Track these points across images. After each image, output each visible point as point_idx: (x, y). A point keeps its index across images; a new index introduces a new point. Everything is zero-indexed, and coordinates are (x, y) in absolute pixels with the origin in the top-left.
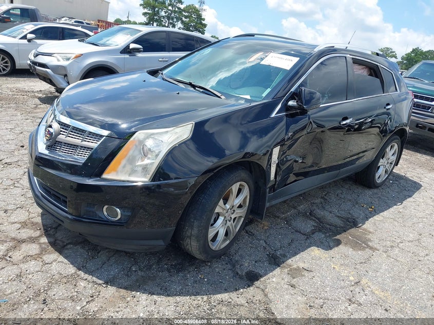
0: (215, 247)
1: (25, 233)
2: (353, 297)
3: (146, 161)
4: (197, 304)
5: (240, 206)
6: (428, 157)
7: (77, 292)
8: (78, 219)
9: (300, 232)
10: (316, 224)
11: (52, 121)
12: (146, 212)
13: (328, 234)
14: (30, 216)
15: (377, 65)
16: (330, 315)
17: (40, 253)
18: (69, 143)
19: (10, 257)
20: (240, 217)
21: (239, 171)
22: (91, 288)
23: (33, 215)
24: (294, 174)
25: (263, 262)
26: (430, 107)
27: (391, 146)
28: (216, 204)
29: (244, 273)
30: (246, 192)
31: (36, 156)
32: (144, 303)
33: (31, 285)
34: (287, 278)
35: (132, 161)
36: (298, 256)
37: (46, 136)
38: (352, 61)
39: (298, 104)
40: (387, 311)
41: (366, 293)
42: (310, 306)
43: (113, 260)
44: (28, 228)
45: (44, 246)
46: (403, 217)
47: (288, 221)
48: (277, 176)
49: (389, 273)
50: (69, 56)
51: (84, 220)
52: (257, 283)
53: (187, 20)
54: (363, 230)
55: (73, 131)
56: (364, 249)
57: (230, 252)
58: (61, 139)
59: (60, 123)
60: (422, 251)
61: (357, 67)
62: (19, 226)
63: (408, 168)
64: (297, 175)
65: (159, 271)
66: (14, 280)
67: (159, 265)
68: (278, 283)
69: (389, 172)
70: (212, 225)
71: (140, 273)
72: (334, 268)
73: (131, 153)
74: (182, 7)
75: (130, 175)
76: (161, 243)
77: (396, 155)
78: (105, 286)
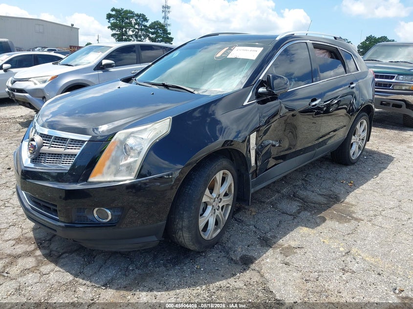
0: (207, 236)
1: (20, 249)
2: (346, 266)
3: (130, 160)
4: (197, 293)
5: (226, 195)
6: (396, 132)
7: (77, 297)
8: (71, 225)
9: (287, 214)
10: (300, 205)
11: (34, 135)
12: (136, 211)
13: (313, 212)
14: (24, 232)
15: (337, 48)
16: (326, 286)
17: (36, 265)
18: (53, 153)
19: (7, 273)
20: (228, 205)
21: (221, 160)
22: (91, 291)
23: (26, 231)
24: (273, 158)
25: (255, 246)
26: (391, 85)
27: (361, 123)
28: (203, 193)
29: (238, 258)
30: (230, 180)
31: (22, 170)
32: (145, 299)
33: (31, 297)
34: (280, 258)
35: (115, 161)
36: (287, 236)
37: (30, 150)
38: (312, 47)
39: (267, 90)
40: (380, 275)
41: (357, 261)
42: (306, 280)
43: (109, 262)
44: (22, 244)
45: (39, 258)
46: (381, 188)
47: (273, 204)
48: (258, 161)
49: (377, 239)
50: (45, 78)
51: (76, 225)
52: (253, 266)
53: (154, 36)
54: (346, 204)
55: (56, 141)
56: (349, 221)
57: (222, 240)
58: (44, 150)
59: (42, 135)
60: (404, 216)
61: (318, 52)
62: (14, 242)
63: (379, 143)
64: (276, 158)
65: (156, 267)
66: (14, 294)
67: (154, 261)
68: (272, 263)
69: (362, 148)
70: (201, 215)
71: (137, 271)
72: (324, 242)
73: (114, 154)
74: (148, 24)
75: (115, 175)
76: (154, 238)
77: (366, 131)
78: (104, 288)
